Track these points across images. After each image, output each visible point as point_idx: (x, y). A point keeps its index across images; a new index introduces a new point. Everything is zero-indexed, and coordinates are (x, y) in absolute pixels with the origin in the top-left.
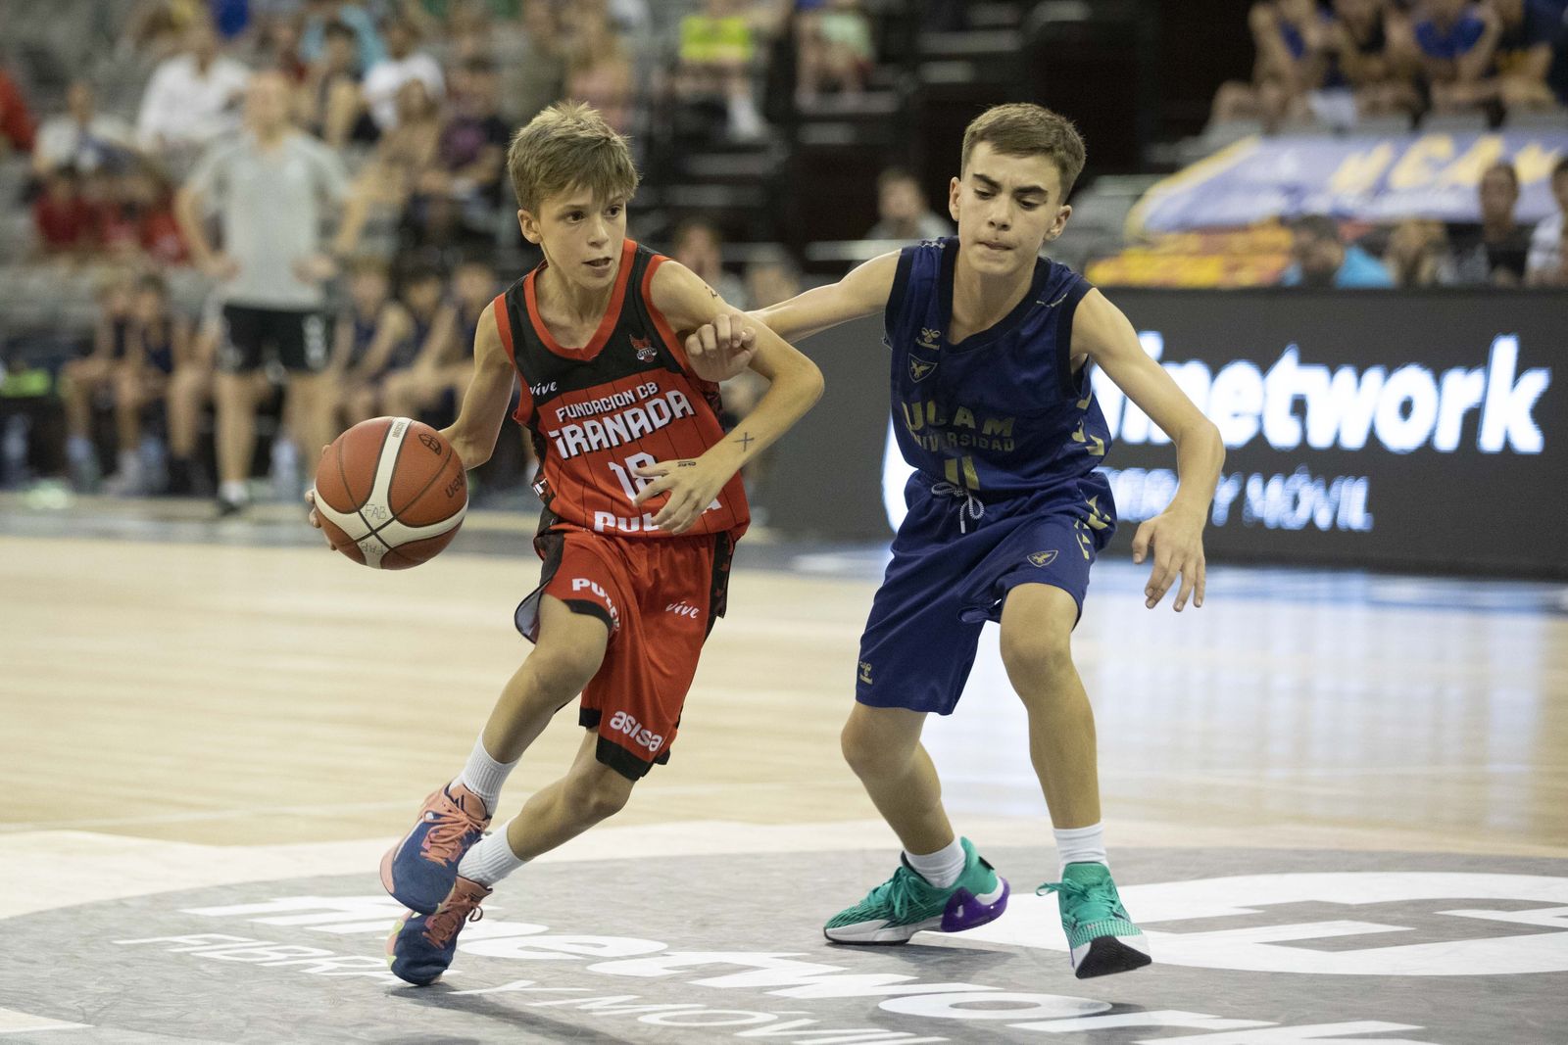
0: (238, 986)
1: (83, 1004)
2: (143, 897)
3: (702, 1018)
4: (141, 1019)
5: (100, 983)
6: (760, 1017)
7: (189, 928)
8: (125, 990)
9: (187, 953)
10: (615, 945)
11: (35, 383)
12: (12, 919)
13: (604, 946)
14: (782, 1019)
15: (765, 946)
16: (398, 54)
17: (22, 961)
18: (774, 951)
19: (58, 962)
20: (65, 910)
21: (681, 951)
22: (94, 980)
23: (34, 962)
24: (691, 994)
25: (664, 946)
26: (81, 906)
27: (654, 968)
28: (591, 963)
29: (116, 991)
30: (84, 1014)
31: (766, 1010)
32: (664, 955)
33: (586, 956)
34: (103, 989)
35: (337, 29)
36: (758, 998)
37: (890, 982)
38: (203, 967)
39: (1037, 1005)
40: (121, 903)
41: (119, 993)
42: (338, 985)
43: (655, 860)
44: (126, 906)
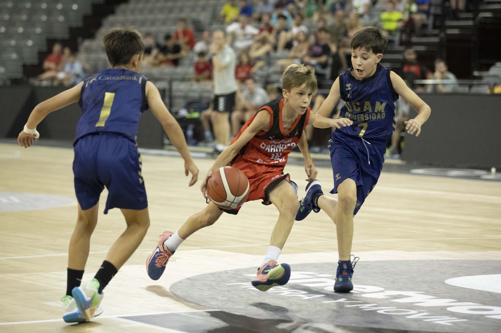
0: (261, 299)
1: (217, 303)
2: (232, 270)
3: (396, 312)
4: (234, 309)
5: (222, 297)
6: (413, 312)
7: (246, 280)
8: (229, 299)
9: (246, 288)
10: (369, 288)
11: (196, 115)
12: (195, 276)
13: (366, 289)
14: (419, 312)
15: (412, 290)
16: (298, 25)
17: (199, 289)
18: (415, 291)
19: (209, 290)
20: (211, 274)
21: (388, 290)
22: (220, 296)
23: (202, 290)
24: (392, 304)
25: (382, 289)
26: (215, 273)
27: (380, 296)
28: (362, 294)
29: (226, 299)
30: (218, 306)
31: (414, 310)
32: (383, 292)
33: (361, 292)
34: (223, 299)
35: (281, 17)
36: (411, 306)
37: (449, 302)
38: (251, 292)
39: (492, 310)
40: (226, 272)
41: (227, 300)
42: (290, 299)
43: (378, 262)
44: (228, 273)
